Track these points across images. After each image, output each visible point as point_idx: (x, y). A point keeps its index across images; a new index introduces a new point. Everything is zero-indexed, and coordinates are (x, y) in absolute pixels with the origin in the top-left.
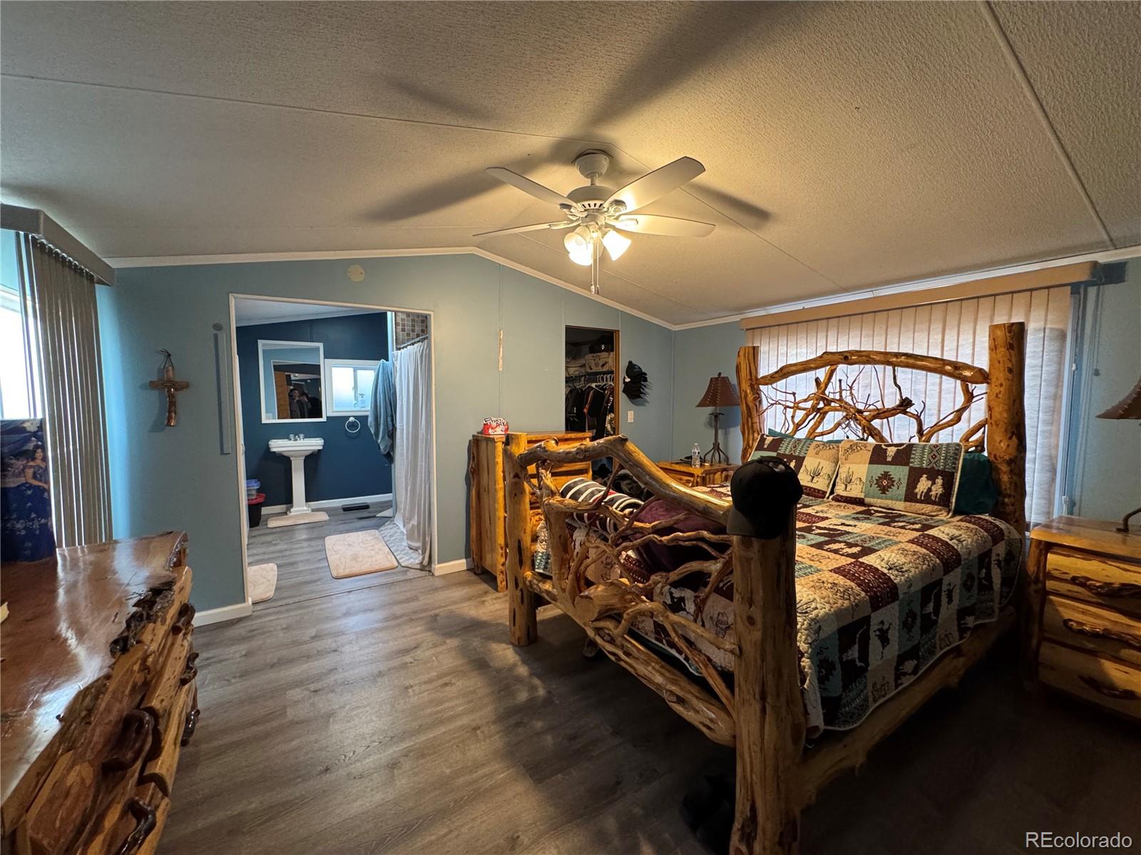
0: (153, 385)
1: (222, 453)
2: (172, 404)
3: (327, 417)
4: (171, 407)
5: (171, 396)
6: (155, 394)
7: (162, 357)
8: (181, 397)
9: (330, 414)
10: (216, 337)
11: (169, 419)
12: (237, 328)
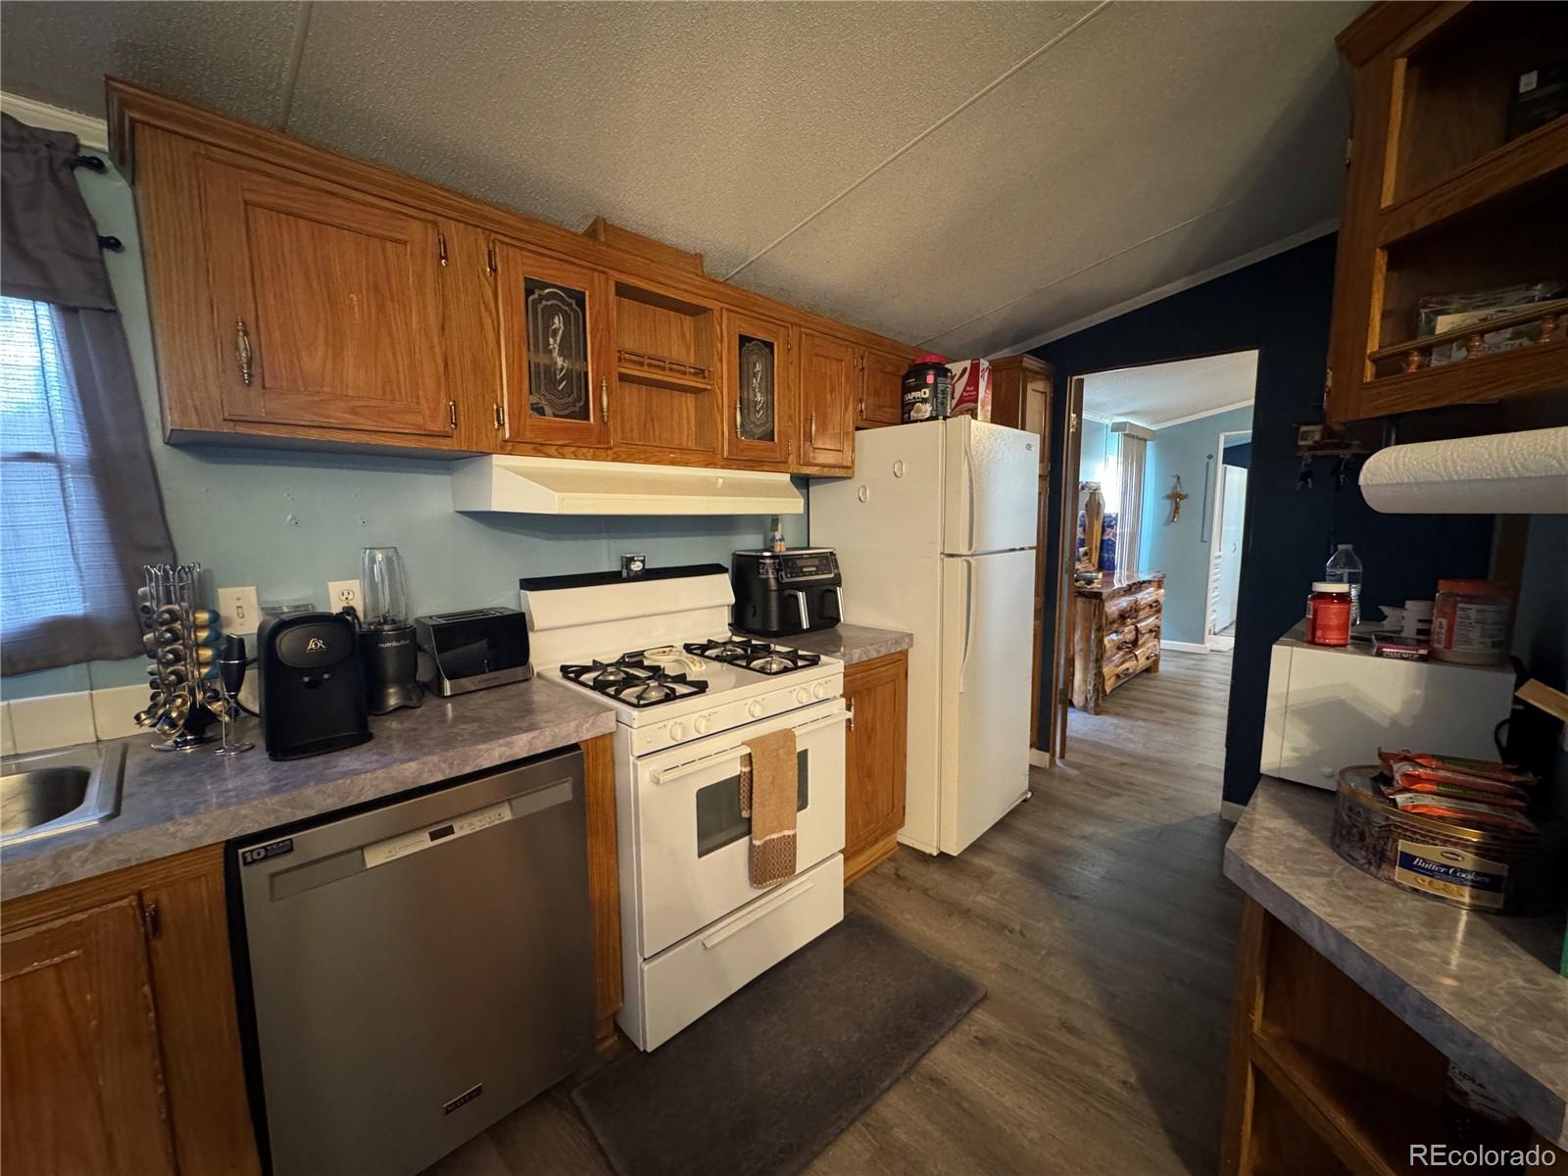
0: (1168, 497)
1: (1202, 541)
2: (1177, 508)
4: (1176, 509)
5: (1177, 503)
6: (1168, 502)
7: (1175, 480)
8: (1183, 503)
10: (1208, 463)
11: (1174, 517)
12: (1225, 449)
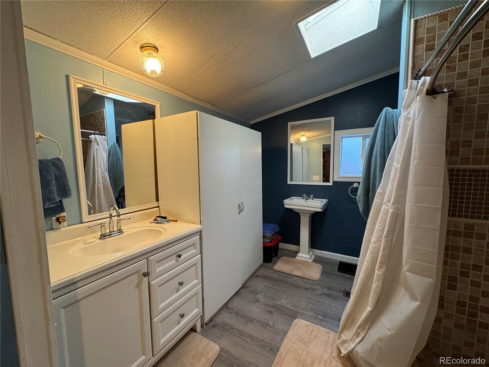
3: (333, 182)
9: (336, 179)
